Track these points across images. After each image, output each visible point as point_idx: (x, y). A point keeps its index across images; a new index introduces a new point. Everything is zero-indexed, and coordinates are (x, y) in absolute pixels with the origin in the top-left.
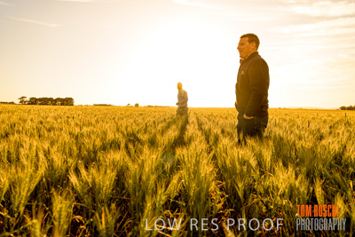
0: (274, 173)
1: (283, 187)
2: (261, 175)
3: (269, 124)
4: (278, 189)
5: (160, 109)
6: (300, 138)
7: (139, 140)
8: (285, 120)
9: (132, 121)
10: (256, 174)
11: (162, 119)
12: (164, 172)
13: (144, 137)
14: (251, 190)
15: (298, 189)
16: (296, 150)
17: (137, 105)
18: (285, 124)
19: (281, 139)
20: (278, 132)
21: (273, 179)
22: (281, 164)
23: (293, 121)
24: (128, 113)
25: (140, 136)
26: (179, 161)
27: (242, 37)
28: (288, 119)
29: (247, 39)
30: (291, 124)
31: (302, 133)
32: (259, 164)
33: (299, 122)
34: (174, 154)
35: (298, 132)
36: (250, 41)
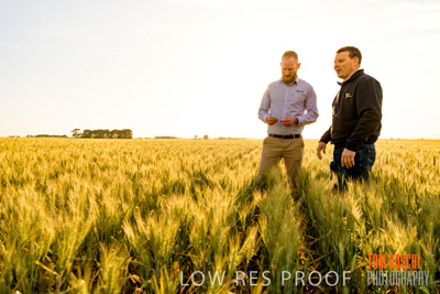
0: (386, 228)
1: (400, 249)
2: (367, 230)
3: (377, 161)
4: (394, 252)
5: (234, 142)
6: (423, 180)
7: (207, 182)
8: (400, 155)
9: (199, 157)
10: (361, 229)
11: (237, 154)
12: (239, 223)
13: (215, 178)
14: (354, 250)
15: (422, 252)
16: (417, 197)
17: (206, 137)
18: (399, 160)
19: (396, 181)
20: (390, 171)
21: (385, 236)
22: (396, 217)
23: (412, 156)
24: (195, 147)
25: (209, 176)
26: (257, 208)
27: (340, 51)
28: (404, 153)
29: (347, 53)
30: (407, 161)
31: (426, 173)
32: (365, 216)
33: (419, 157)
34: (251, 199)
35: (419, 172)
36: (352, 56)
